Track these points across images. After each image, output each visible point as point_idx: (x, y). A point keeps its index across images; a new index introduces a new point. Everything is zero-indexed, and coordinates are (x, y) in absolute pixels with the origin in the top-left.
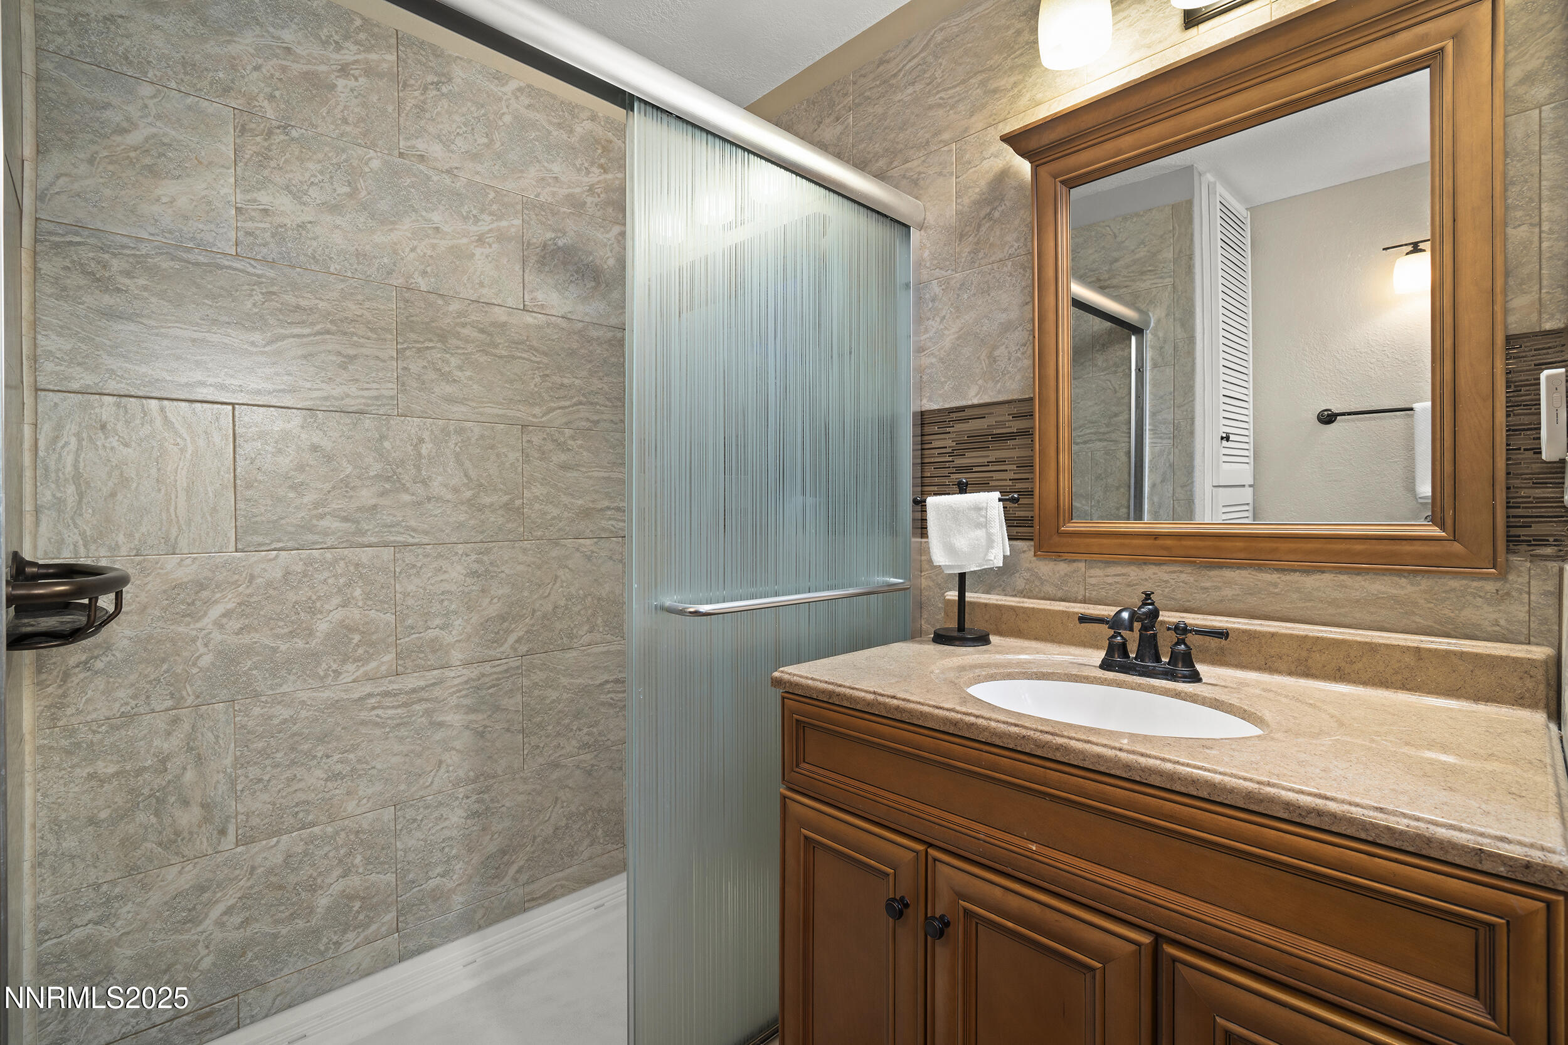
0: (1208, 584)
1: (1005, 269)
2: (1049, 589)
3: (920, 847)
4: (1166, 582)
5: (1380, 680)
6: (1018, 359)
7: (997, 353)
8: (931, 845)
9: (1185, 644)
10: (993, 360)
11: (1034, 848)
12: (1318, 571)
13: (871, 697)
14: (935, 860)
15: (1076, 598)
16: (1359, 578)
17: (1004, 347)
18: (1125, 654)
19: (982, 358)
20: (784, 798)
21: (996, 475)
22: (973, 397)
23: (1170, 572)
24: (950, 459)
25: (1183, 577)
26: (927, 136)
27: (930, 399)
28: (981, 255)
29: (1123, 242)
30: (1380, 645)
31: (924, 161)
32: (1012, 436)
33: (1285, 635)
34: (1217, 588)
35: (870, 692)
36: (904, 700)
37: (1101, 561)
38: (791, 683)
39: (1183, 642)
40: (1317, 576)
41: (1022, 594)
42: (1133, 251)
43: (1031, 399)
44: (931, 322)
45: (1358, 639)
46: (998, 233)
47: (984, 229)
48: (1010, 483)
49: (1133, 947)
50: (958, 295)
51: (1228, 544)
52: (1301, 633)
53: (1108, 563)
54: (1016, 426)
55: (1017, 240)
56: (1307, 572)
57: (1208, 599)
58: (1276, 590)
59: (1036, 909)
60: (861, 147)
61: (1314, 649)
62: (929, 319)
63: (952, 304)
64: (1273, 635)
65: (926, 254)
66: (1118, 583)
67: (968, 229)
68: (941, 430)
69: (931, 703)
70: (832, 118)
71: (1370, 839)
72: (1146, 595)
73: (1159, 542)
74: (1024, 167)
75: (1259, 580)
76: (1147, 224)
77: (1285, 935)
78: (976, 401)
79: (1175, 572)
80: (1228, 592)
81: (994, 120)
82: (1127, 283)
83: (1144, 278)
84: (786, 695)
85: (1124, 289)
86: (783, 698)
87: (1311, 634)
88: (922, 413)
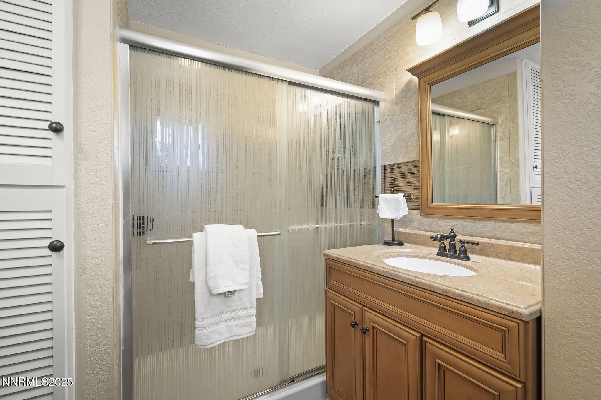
0: (478, 226)
1: (411, 115)
2: (426, 227)
3: (361, 306)
4: (464, 225)
5: (535, 262)
6: (415, 146)
7: (408, 144)
8: (365, 306)
9: (464, 247)
10: (407, 147)
11: (391, 307)
12: (516, 222)
13: (348, 259)
14: (365, 310)
15: (435, 230)
16: (531, 225)
17: (410, 142)
18: (445, 250)
19: (404, 146)
20: (326, 291)
21: (408, 187)
22: (401, 160)
23: (466, 222)
24: (394, 181)
25: (470, 223)
26: (386, 69)
27: (387, 161)
28: (403, 110)
29: (487, 91)
30: (536, 249)
31: (384, 78)
32: (413, 173)
33: (502, 245)
34: (482, 228)
35: (348, 258)
36: (357, 260)
37: (443, 218)
38: (328, 255)
39: (464, 246)
40: (516, 224)
41: (417, 229)
42: (491, 94)
43: (419, 161)
44: (387, 134)
45: (528, 247)
46: (408, 102)
47: (404, 101)
48: (413, 190)
49: (415, 337)
50: (396, 124)
51: (483, 212)
52: (508, 244)
53: (445, 218)
54: (415, 170)
55: (415, 104)
56: (512, 222)
57: (479, 232)
58: (502, 229)
59: (390, 325)
60: (365, 74)
61: (513, 250)
62: (387, 133)
63: (394, 128)
64: (499, 245)
65: (386, 110)
66: (448, 225)
67: (399, 101)
68: (391, 172)
69: (364, 261)
70: (356, 64)
71: (474, 304)
72: (452, 229)
73: (461, 211)
74: (415, 79)
75: (496, 225)
76: (497, 83)
77: (454, 334)
78: (402, 161)
79: (467, 222)
80: (485, 229)
81: (407, 62)
82: (488, 107)
83: (496, 104)
84: (327, 259)
85: (487, 109)
86: (326, 260)
87: (512, 245)
88: (385, 166)
